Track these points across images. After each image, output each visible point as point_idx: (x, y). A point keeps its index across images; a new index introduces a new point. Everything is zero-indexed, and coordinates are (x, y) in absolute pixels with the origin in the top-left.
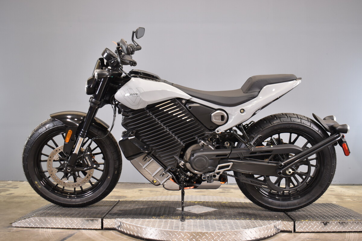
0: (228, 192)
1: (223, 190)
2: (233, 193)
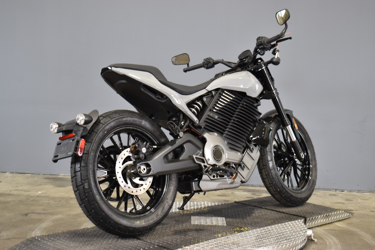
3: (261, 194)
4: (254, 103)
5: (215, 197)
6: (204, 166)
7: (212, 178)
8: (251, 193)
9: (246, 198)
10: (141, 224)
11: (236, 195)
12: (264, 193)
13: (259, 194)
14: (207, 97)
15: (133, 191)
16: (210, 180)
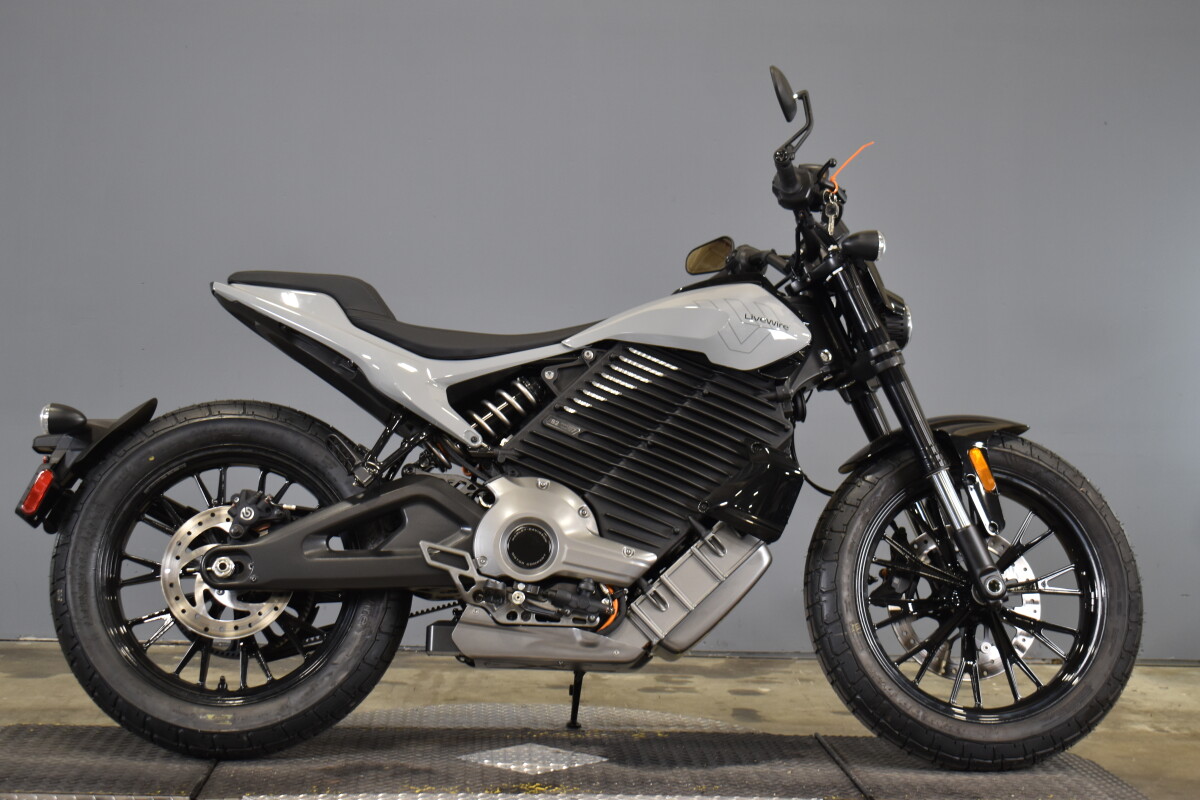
0: (679, 690)
1: (658, 680)
2: (696, 692)
3: (686, 677)
4: (757, 391)
5: (540, 690)
6: (462, 577)
7: (503, 619)
8: (656, 675)
9: (639, 690)
10: (218, 722)
11: (607, 683)
12: (696, 673)
13: (680, 679)
14: (560, 370)
15: (210, 628)
16: (494, 624)
